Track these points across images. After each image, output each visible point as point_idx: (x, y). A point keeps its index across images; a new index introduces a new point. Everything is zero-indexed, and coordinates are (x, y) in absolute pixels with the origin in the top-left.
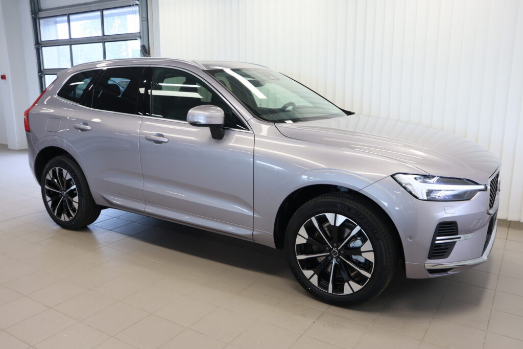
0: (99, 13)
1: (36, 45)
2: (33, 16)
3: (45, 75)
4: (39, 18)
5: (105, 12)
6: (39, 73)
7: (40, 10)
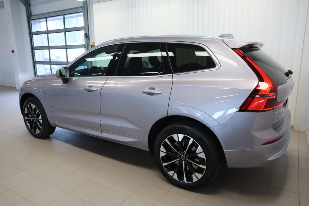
0: (62, 17)
1: (29, 34)
2: (28, 19)
3: (34, 50)
4: (31, 20)
5: (66, 16)
6: (31, 49)
7: (31, 16)
